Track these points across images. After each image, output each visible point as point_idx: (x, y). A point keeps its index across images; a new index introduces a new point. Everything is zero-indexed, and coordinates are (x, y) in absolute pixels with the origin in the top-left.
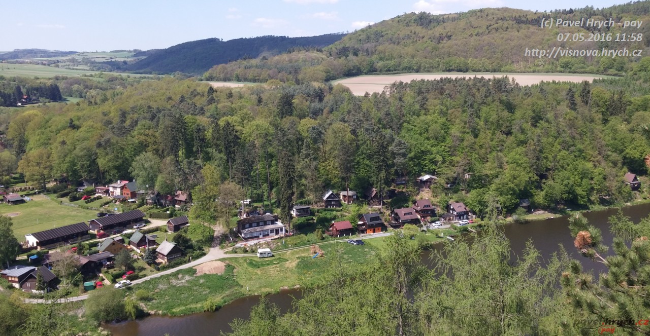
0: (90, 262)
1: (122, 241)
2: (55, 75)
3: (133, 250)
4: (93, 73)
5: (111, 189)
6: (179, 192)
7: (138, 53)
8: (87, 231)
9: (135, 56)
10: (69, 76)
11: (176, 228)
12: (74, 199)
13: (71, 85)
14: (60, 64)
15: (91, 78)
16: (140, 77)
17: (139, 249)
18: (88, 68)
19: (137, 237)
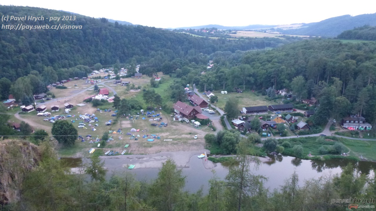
0: (266, 124)
1: (282, 117)
2: (264, 36)
3: (285, 123)
4: (281, 35)
5: (280, 92)
6: (313, 98)
7: (304, 25)
8: (267, 110)
9: (302, 26)
10: (270, 37)
11: (308, 116)
12: (264, 95)
13: (270, 41)
14: (267, 31)
15: (279, 38)
16: (303, 37)
17: (289, 123)
18: (279, 33)
19: (288, 117)
